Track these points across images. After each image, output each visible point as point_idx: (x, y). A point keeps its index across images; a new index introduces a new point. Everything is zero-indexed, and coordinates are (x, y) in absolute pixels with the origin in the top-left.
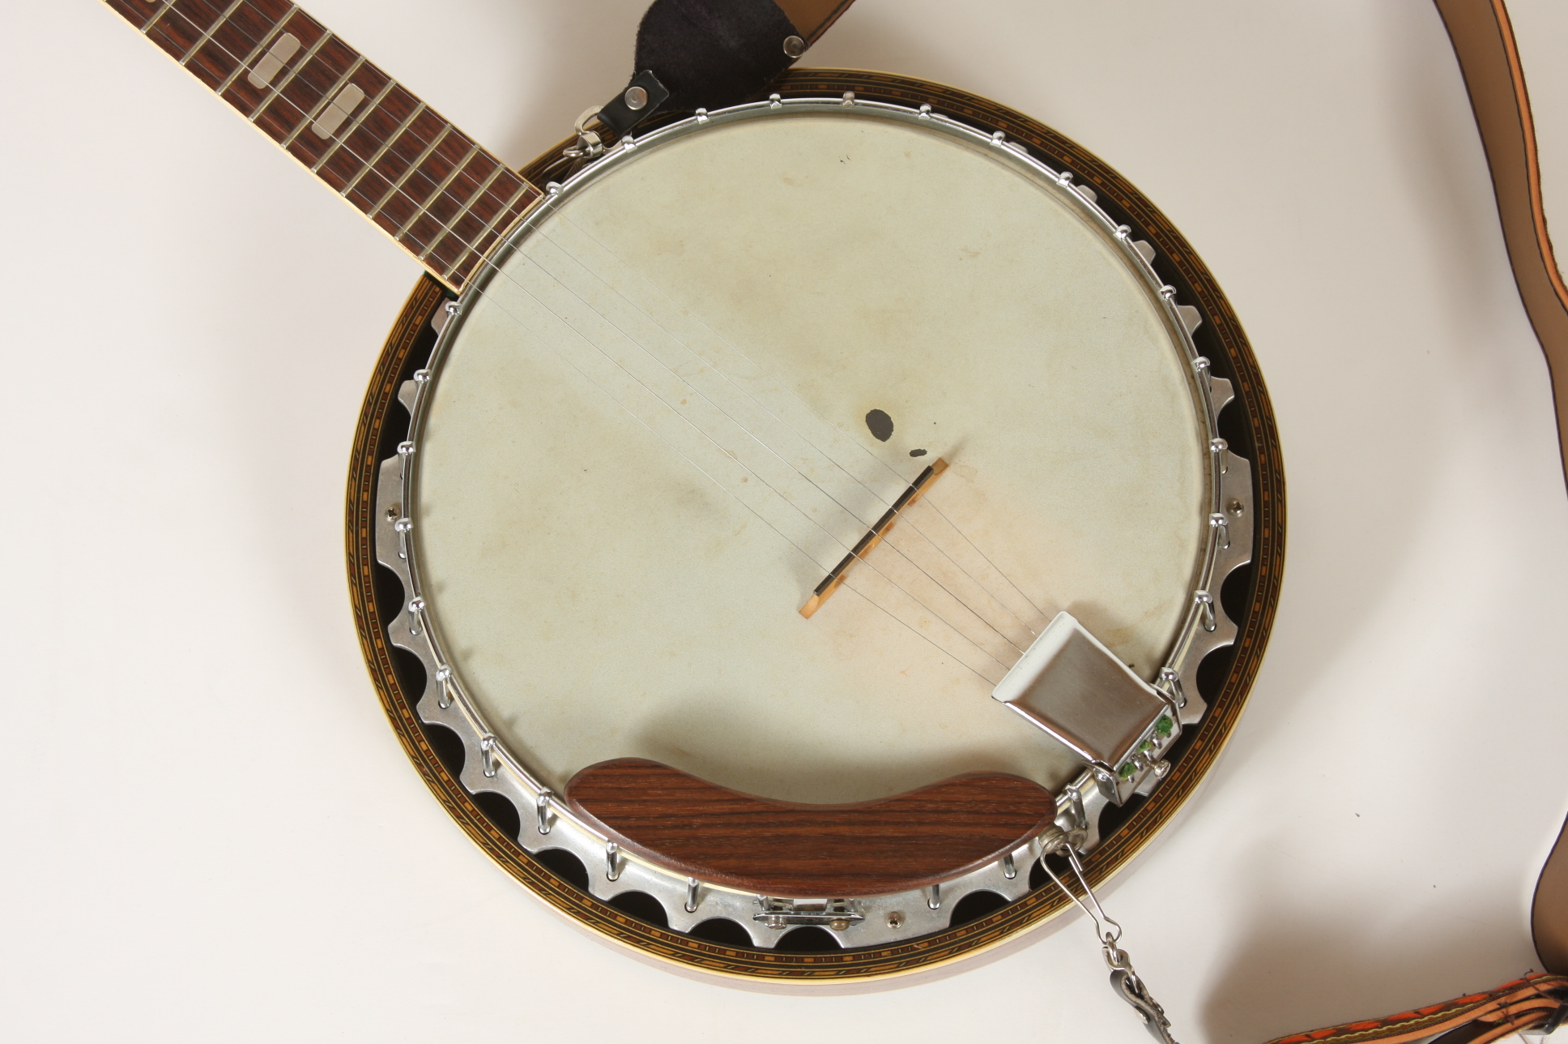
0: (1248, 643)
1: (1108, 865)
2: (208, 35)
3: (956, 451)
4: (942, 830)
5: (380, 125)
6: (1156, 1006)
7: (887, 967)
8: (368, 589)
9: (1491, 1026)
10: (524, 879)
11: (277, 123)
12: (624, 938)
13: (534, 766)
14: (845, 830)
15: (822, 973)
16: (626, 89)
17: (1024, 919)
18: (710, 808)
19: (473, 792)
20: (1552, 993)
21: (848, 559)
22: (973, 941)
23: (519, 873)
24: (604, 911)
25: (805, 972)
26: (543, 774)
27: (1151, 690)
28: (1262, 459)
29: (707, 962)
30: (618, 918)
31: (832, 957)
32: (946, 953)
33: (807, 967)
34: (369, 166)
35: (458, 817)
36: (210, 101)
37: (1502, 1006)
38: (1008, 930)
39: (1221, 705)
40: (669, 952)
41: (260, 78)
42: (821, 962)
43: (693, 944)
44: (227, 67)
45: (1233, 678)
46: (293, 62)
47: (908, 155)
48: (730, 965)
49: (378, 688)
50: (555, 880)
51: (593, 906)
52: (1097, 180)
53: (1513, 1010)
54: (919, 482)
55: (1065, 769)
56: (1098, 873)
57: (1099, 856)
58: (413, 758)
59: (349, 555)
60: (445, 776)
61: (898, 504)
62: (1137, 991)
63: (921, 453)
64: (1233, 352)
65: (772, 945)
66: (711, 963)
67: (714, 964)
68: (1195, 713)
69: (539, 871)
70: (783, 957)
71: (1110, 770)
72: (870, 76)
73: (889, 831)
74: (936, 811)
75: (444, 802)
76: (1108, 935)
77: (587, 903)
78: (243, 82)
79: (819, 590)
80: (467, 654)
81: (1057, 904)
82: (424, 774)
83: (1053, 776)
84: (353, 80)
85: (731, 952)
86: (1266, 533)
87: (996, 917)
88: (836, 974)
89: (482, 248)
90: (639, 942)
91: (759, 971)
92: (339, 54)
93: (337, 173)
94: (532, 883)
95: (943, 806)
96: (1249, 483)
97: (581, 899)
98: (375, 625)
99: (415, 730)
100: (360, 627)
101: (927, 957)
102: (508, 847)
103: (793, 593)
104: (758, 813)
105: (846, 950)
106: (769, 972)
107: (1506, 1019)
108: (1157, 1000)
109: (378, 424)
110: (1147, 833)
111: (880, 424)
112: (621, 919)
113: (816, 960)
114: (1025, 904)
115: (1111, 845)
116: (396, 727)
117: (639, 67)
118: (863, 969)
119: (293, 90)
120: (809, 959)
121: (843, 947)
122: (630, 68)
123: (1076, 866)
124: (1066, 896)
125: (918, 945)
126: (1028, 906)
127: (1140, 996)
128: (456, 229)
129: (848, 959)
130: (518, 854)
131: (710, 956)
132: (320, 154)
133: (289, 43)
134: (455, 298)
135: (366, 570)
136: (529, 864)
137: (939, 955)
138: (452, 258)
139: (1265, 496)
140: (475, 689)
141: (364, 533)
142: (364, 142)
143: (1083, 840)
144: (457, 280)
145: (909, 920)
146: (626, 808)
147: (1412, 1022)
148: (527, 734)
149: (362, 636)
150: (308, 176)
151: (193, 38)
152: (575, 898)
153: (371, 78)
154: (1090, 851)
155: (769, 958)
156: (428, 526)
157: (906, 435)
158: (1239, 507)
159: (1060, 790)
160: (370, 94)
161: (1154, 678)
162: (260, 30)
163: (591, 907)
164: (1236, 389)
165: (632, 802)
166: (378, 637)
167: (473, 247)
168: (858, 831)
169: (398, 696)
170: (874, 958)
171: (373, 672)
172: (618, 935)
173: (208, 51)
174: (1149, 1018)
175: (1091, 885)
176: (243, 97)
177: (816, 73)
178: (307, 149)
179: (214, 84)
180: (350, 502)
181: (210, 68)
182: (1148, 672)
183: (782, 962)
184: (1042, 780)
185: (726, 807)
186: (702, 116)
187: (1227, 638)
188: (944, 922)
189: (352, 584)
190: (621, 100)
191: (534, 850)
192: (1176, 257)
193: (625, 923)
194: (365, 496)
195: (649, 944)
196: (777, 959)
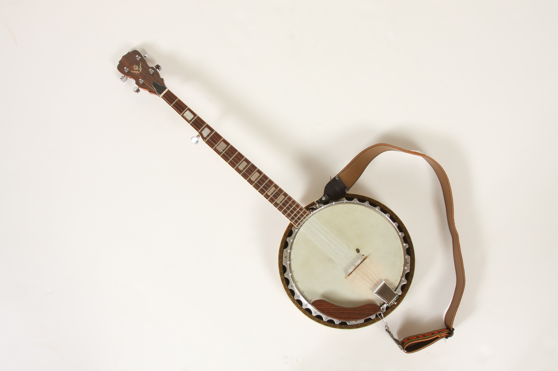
0: (408, 283)
1: (387, 315)
2: (261, 187)
3: (369, 255)
4: (365, 312)
5: (287, 202)
6: (392, 334)
8: (281, 269)
9: (439, 338)
11: (271, 201)
13: (306, 298)
14: (351, 312)
16: (322, 197)
17: (374, 322)
18: (332, 308)
19: (296, 299)
20: (447, 333)
21: (353, 271)
23: (302, 311)
24: (314, 318)
25: (342, 328)
26: (307, 300)
27: (395, 293)
28: (412, 256)
34: (285, 208)
35: (294, 303)
36: (262, 197)
37: (440, 335)
39: (404, 292)
40: (322, 323)
41: (269, 194)
43: (327, 323)
44: (264, 192)
45: (406, 288)
46: (274, 192)
49: (283, 283)
50: (307, 313)
51: (313, 317)
52: (390, 213)
53: (442, 336)
54: (363, 260)
55: (382, 303)
58: (287, 294)
59: (279, 263)
60: (292, 297)
61: (360, 263)
63: (364, 255)
64: (409, 240)
65: (338, 324)
66: (329, 325)
68: (400, 293)
69: (305, 311)
71: (389, 304)
72: (358, 195)
73: (357, 312)
74: (364, 309)
75: (292, 301)
76: (386, 325)
77: (312, 316)
78: (267, 194)
79: (348, 276)
80: (297, 282)
81: (379, 320)
82: (289, 296)
83: (380, 304)
84: (283, 195)
85: (332, 325)
86: (412, 267)
87: (370, 321)
89: (301, 222)
90: (319, 322)
91: (336, 327)
92: (281, 191)
93: (280, 209)
94: (304, 313)
95: (365, 309)
96: (410, 260)
98: (282, 274)
99: (288, 290)
100: (280, 274)
102: (301, 308)
103: (344, 275)
104: (339, 308)
106: (338, 328)
107: (441, 337)
108: (392, 333)
109: (283, 244)
111: (358, 251)
112: (317, 319)
115: (387, 312)
116: (285, 289)
117: (325, 194)
119: (274, 196)
120: (343, 326)
122: (323, 193)
123: (382, 315)
125: (359, 325)
126: (375, 320)
127: (390, 333)
128: (297, 218)
129: (349, 326)
130: (302, 309)
132: (278, 206)
133: (274, 189)
134: (297, 229)
135: (281, 266)
136: (304, 310)
138: (297, 223)
139: (412, 262)
140: (298, 287)
141: (281, 260)
142: (284, 205)
143: (383, 311)
144: (297, 226)
147: (428, 337)
148: (305, 294)
149: (280, 275)
150: (276, 209)
151: (259, 187)
152: (309, 315)
153: (285, 195)
154: (384, 312)
155: (338, 326)
156: (292, 262)
157: (362, 252)
158: (408, 263)
159: (381, 306)
160: (285, 197)
161: (395, 291)
162: (269, 187)
164: (409, 245)
165: (321, 306)
166: (283, 276)
167: (300, 221)
168: (353, 312)
169: (285, 285)
171: (282, 281)
173: (262, 189)
174: (391, 336)
175: (384, 317)
176: (267, 196)
177: (350, 194)
178: (276, 205)
179: (262, 194)
180: (279, 255)
181: (262, 192)
182: (394, 289)
184: (379, 305)
185: (334, 308)
186: (334, 203)
187: (405, 282)
189: (279, 268)
190: (321, 198)
191: (305, 308)
192: (401, 225)
194: (281, 255)
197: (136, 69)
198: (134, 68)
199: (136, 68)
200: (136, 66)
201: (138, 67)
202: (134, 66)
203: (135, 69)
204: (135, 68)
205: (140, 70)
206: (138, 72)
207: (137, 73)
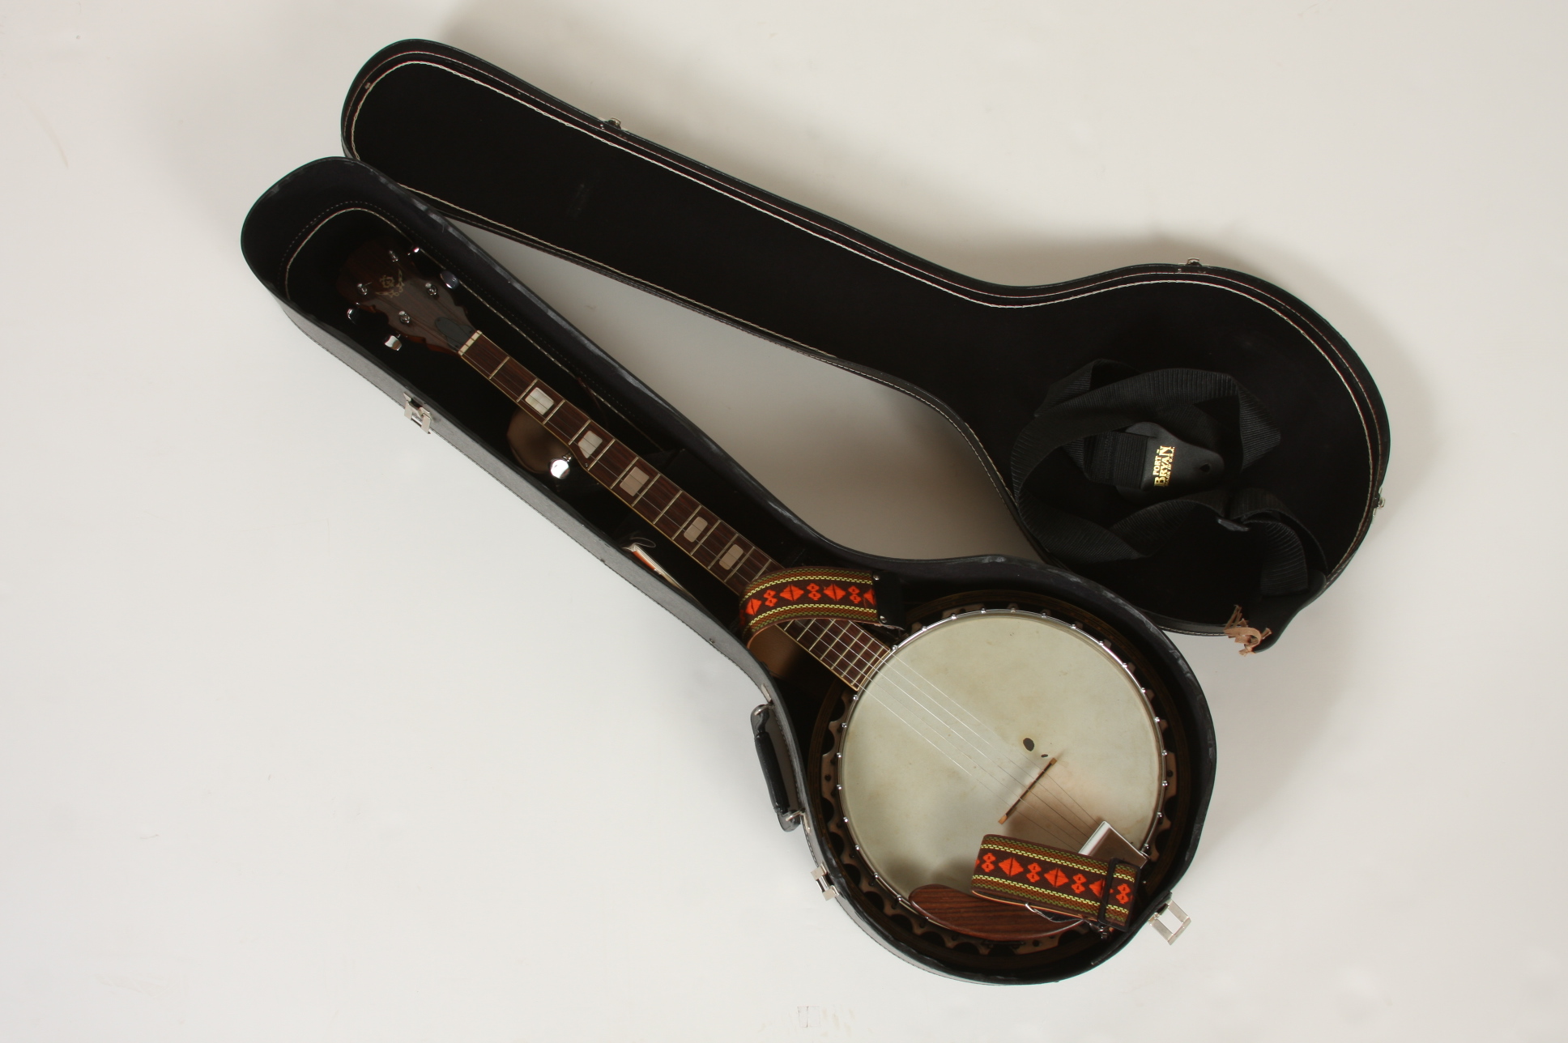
3: (1061, 755)
14: (1021, 913)
18: (967, 905)
19: (865, 891)
21: (1019, 800)
27: (1141, 854)
47: (1038, 632)
54: (1046, 770)
61: (1038, 779)
63: (1046, 756)
79: (1008, 813)
89: (866, 673)
96: (1175, 762)
104: (987, 906)
109: (821, 738)
111: (1029, 744)
134: (856, 693)
135: (818, 800)
138: (854, 677)
144: (856, 686)
146: (934, 905)
156: (847, 787)
157: (1040, 748)
161: (1140, 849)
165: (936, 903)
166: (823, 828)
167: (863, 672)
182: (1138, 845)
186: (954, 618)
187: (1167, 825)
191: (890, 915)
194: (816, 770)
197: (388, 287)
198: (384, 283)
199: (388, 282)
200: (389, 278)
201: (393, 281)
202: (384, 279)
203: (385, 287)
204: (386, 284)
205: (401, 288)
206: (394, 294)
207: (391, 297)
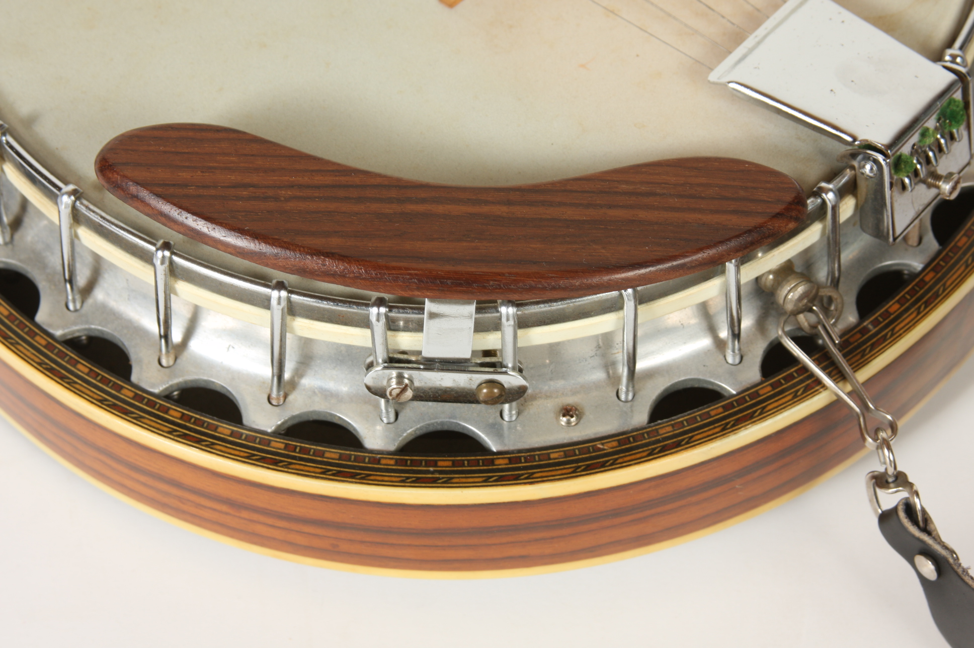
1: (873, 347)
7: (559, 472)
10: (40, 364)
12: (178, 436)
14: (501, 210)
15: (464, 480)
17: (755, 412)
18: (305, 180)
22: (683, 440)
23: (33, 357)
24: (153, 406)
25: (439, 479)
29: (297, 467)
30: (171, 412)
31: (478, 460)
32: (645, 454)
33: (441, 472)
38: (733, 425)
40: (242, 454)
42: (463, 465)
43: (278, 444)
48: (329, 470)
50: (83, 366)
51: (138, 399)
56: (859, 356)
57: (859, 336)
62: (921, 524)
65: (392, 447)
66: (302, 467)
67: (306, 468)
69: (64, 357)
70: (407, 460)
74: (634, 193)
76: (879, 430)
77: (126, 394)
81: (802, 394)
85: (333, 453)
87: (715, 409)
88: (485, 481)
90: (199, 441)
91: (372, 478)
94: (51, 370)
95: (645, 189)
97: (119, 388)
101: (616, 459)
102: (22, 327)
104: (375, 187)
105: (499, 453)
106: (386, 479)
110: (926, 308)
112: (177, 415)
113: (454, 464)
114: (757, 394)
115: (875, 324)
118: (523, 475)
120: (445, 463)
121: (494, 449)
124: (819, 382)
125: (603, 444)
126: (760, 396)
127: (926, 531)
129: (501, 464)
130: (33, 335)
131: (301, 459)
136: (51, 348)
137: (633, 457)
145: (589, 415)
152: (111, 388)
154: (847, 332)
155: (388, 462)
163: (133, 398)
165: (192, 168)
168: (521, 212)
170: (540, 460)
172: (169, 433)
183: (406, 465)
185: (329, 180)
188: (640, 417)
193: (181, 418)
195: (213, 444)
196: (398, 462)
